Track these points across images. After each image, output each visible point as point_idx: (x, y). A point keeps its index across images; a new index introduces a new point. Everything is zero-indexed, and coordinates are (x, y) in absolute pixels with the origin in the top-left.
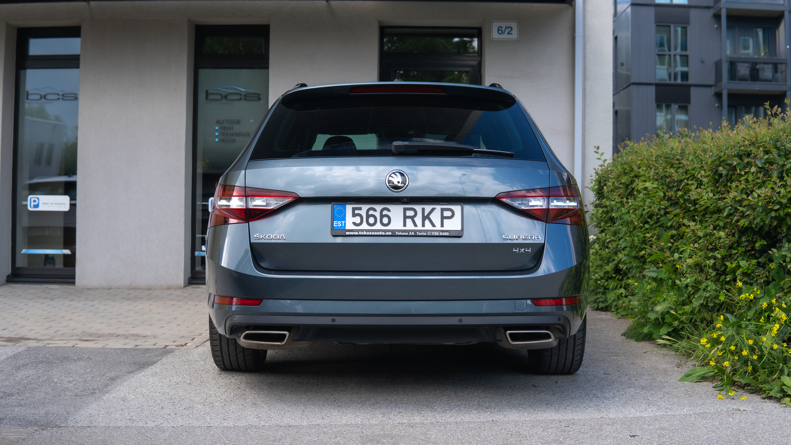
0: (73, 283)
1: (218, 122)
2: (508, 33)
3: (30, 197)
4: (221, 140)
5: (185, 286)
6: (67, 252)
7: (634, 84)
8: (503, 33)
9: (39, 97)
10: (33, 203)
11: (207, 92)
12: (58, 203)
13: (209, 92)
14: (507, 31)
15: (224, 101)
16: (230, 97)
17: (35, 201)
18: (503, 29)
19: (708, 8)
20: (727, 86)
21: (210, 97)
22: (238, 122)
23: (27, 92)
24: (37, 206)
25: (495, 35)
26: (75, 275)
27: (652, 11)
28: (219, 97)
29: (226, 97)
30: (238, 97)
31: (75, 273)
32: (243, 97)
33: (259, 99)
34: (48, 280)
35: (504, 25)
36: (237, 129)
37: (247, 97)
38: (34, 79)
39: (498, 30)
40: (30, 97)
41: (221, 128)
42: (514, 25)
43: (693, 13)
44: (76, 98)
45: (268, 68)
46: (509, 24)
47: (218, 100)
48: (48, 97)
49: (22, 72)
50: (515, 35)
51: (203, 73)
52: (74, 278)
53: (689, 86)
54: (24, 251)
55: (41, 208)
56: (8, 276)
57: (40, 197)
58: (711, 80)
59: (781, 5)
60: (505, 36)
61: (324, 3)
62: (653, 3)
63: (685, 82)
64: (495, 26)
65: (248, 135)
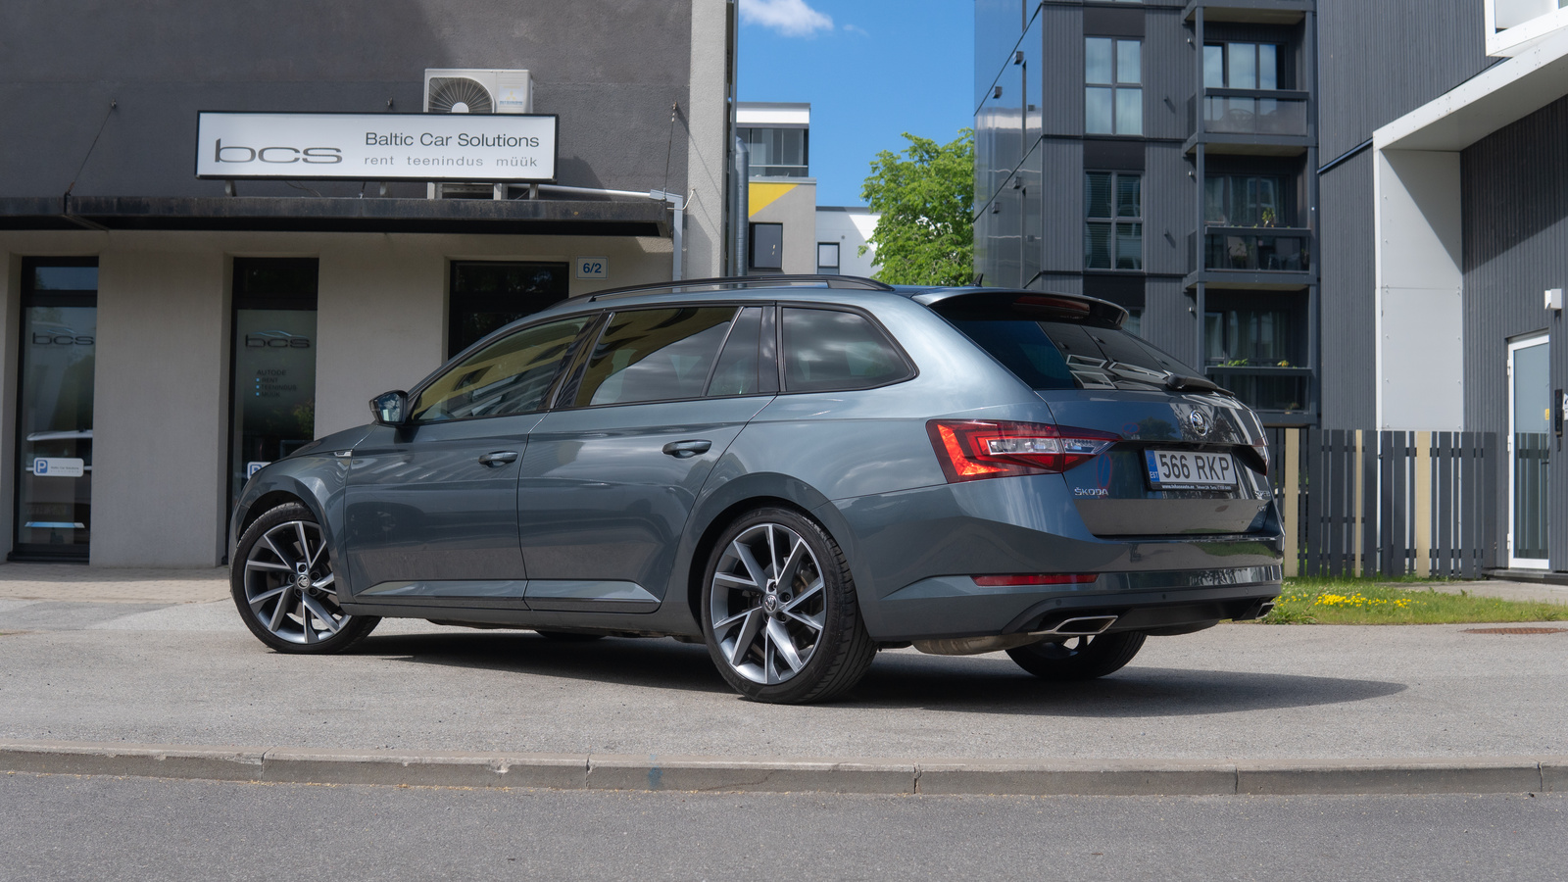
0: (87, 562)
1: (259, 373)
2: (596, 271)
3: (36, 459)
4: (263, 395)
5: (217, 566)
6: (80, 525)
7: (1047, 273)
8: (590, 271)
9: (48, 341)
10: (39, 467)
11: (247, 337)
13: (249, 337)
14: (595, 268)
15: (267, 347)
16: (274, 343)
17: (42, 465)
18: (590, 267)
19: (1178, 142)
20: (1205, 278)
21: (250, 343)
22: (283, 373)
23: (34, 334)
24: (44, 471)
25: (581, 273)
26: (89, 553)
27: (1078, 150)
28: (261, 344)
29: (269, 343)
30: (284, 344)
31: (89, 549)
32: (289, 344)
33: (308, 346)
35: (591, 262)
36: (282, 380)
37: (293, 344)
38: (41, 318)
39: (585, 268)
40: (38, 340)
41: (263, 380)
42: (603, 262)
44: (93, 343)
45: (315, 308)
46: (597, 261)
47: (260, 347)
48: (59, 340)
49: (28, 309)
50: (603, 274)
51: (242, 314)
52: (88, 556)
53: (1142, 277)
54: (28, 524)
55: (50, 473)
56: (9, 554)
57: (47, 459)
58: (1179, 268)
59: (1302, 136)
60: (593, 274)
61: (381, 235)
62: (1081, 134)
63: (1136, 270)
64: (581, 262)
65: (294, 388)
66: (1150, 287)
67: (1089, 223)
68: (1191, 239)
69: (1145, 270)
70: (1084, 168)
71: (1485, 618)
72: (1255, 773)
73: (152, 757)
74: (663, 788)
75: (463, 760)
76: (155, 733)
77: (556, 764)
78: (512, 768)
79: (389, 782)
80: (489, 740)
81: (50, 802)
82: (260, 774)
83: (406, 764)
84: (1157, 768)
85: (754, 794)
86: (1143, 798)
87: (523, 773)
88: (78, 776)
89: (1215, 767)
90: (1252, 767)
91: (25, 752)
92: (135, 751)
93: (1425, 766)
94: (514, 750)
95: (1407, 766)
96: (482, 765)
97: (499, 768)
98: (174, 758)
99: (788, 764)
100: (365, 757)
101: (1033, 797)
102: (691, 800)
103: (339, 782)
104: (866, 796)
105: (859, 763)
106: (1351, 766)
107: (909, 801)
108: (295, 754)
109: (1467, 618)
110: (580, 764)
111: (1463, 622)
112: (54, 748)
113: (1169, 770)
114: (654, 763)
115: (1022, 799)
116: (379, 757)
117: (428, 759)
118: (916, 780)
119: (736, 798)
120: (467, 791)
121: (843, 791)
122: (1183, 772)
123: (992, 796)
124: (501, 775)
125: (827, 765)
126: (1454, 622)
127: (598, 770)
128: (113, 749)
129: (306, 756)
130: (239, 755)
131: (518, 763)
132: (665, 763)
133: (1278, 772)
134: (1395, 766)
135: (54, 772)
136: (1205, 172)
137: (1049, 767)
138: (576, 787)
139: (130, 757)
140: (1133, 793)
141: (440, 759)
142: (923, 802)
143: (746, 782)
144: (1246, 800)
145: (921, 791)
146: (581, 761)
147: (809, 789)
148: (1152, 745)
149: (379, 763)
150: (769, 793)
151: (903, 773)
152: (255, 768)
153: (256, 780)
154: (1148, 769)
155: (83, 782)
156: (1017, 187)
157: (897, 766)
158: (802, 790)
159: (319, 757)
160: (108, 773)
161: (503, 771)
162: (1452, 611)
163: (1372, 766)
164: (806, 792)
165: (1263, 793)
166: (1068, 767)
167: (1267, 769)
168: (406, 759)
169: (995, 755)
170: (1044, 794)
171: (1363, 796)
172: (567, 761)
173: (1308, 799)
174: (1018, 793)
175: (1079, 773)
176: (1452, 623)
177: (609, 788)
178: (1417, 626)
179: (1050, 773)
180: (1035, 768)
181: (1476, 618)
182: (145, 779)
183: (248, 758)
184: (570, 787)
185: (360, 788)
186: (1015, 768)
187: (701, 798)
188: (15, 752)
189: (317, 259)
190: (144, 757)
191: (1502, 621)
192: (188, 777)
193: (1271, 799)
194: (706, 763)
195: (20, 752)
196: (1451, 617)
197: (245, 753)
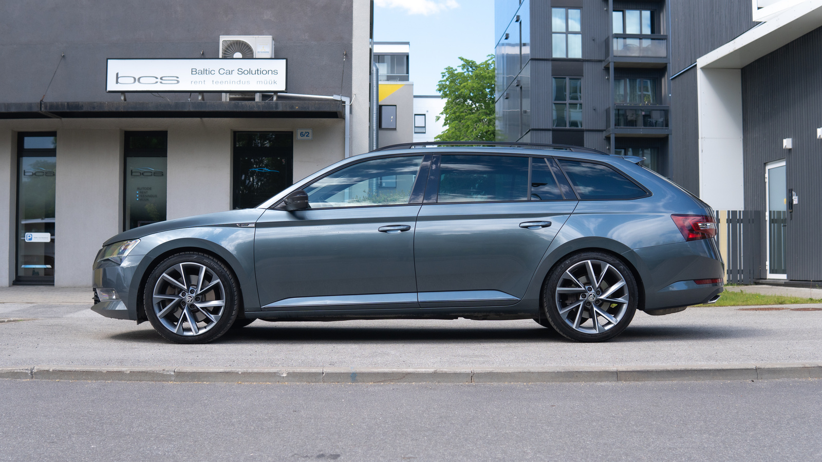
0: (53, 285)
1: (138, 189)
2: (307, 136)
3: (26, 234)
4: (140, 200)
6: (49, 266)
7: (533, 130)
8: (303, 136)
9: (31, 174)
10: (28, 238)
11: (132, 171)
12: (44, 237)
14: (306, 134)
15: (142, 176)
16: (145, 174)
17: (29, 236)
18: (304, 134)
19: (600, 61)
20: (615, 131)
21: (133, 174)
22: (150, 189)
23: (24, 171)
24: (31, 239)
25: (299, 137)
26: (54, 281)
27: (549, 65)
28: (139, 174)
29: (143, 174)
30: (150, 174)
31: (54, 279)
32: (153, 174)
33: (163, 175)
34: (37, 283)
35: (304, 131)
36: (149, 193)
37: (155, 174)
38: (28, 163)
39: (301, 134)
40: (26, 174)
41: (140, 192)
42: (310, 131)
43: (586, 66)
44: (54, 175)
45: (165, 156)
46: (307, 131)
47: (138, 176)
48: (37, 174)
49: (21, 158)
50: (310, 137)
51: (129, 159)
53: (582, 131)
54: (23, 266)
55: (33, 240)
56: (14, 281)
57: (32, 234)
58: (602, 126)
59: (664, 58)
60: (305, 138)
61: (199, 119)
62: (550, 58)
63: (580, 127)
64: (299, 131)
65: (156, 196)
66: (586, 135)
67: (555, 104)
68: (607, 111)
69: (584, 128)
70: (552, 75)
71: (749, 303)
72: (626, 372)
73: (123, 372)
74: (357, 382)
75: (266, 370)
76: (121, 362)
77: (308, 372)
78: (289, 374)
79: (232, 381)
80: (276, 362)
81: (81, 392)
82: (173, 379)
83: (240, 373)
84: (581, 370)
85: (399, 384)
86: (575, 384)
87: (293, 376)
88: (89, 381)
89: (607, 369)
90: (624, 369)
91: (64, 371)
92: (115, 369)
93: (703, 368)
94: (288, 366)
95: (695, 368)
96: (275, 373)
97: (282, 374)
98: (134, 372)
99: (414, 370)
100: (221, 370)
101: (525, 384)
102: (370, 386)
103: (209, 381)
104: (449, 384)
105: (446, 369)
106: (669, 368)
107: (469, 386)
108: (188, 369)
109: (741, 303)
110: (319, 372)
111: (738, 305)
112: (77, 369)
113: (586, 371)
114: (353, 371)
115: (520, 385)
116: (228, 370)
117: (250, 370)
118: (472, 376)
119: (391, 385)
120: (268, 384)
121: (439, 382)
122: (593, 372)
123: (506, 383)
124: (283, 377)
125: (431, 370)
126: (734, 305)
127: (328, 374)
128: (105, 369)
129: (194, 370)
130: (163, 370)
131: (291, 371)
132: (358, 370)
133: (636, 371)
134: (690, 368)
135: (78, 380)
136: (615, 77)
137: (532, 370)
138: (317, 382)
139: (113, 372)
140: (570, 381)
141: (256, 370)
142: (475, 386)
143: (395, 378)
144: (622, 384)
145: (474, 382)
146: (320, 370)
147: (423, 381)
148: (580, 361)
149: (228, 372)
150: (405, 383)
151: (466, 373)
152: (171, 376)
153: (171, 381)
154: (577, 370)
155: (92, 384)
156: (517, 86)
157: (463, 371)
158: (420, 382)
159: (200, 370)
160: (103, 379)
161: (285, 375)
162: (733, 300)
163: (679, 368)
164: (422, 383)
165: (630, 381)
166: (541, 370)
167: (631, 370)
168: (240, 370)
169: (507, 366)
170: (530, 382)
171: (675, 382)
172: (314, 370)
173: (650, 383)
174: (518, 382)
175: (546, 372)
176: (733, 306)
177: (333, 382)
178: (715, 307)
179: (533, 373)
180: (526, 370)
181: (745, 303)
182: (120, 382)
183: (168, 371)
184: (315, 382)
185: (220, 384)
186: (516, 370)
187: (375, 386)
188: (59, 371)
189: (167, 131)
190: (119, 372)
191: (757, 305)
192: (140, 381)
193: (632, 383)
194: (377, 370)
195: (62, 371)
196: (732, 303)
197: (166, 369)
